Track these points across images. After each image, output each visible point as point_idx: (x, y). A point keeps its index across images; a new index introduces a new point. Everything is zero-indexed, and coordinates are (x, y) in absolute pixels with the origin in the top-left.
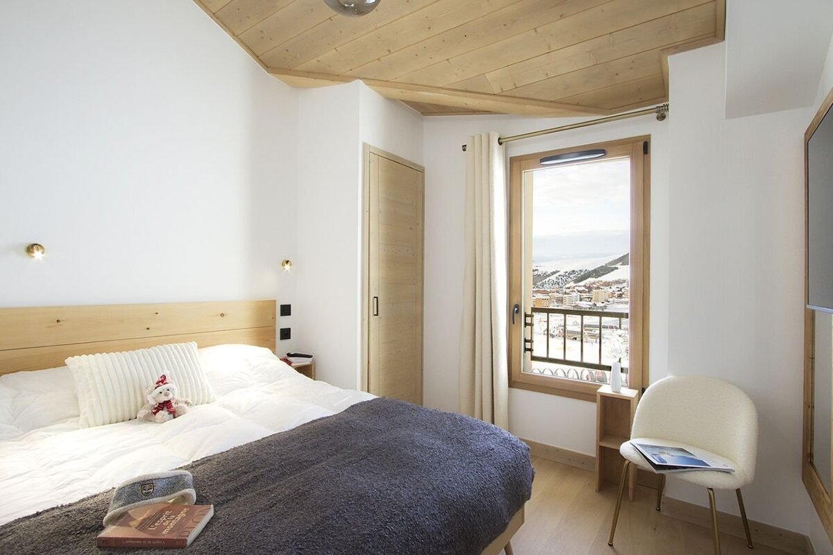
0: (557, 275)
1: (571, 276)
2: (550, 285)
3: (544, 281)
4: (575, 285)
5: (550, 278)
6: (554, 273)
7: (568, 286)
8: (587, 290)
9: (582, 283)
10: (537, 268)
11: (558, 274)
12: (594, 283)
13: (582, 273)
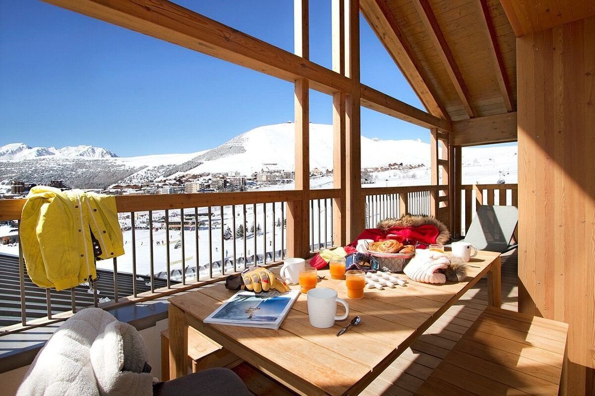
0: (145, 170)
1: (161, 171)
2: (139, 180)
3: (132, 176)
4: (165, 179)
5: (139, 172)
6: (142, 168)
7: (157, 180)
8: (178, 183)
9: (173, 177)
10: (123, 163)
11: (147, 169)
12: (183, 176)
13: (171, 168)
